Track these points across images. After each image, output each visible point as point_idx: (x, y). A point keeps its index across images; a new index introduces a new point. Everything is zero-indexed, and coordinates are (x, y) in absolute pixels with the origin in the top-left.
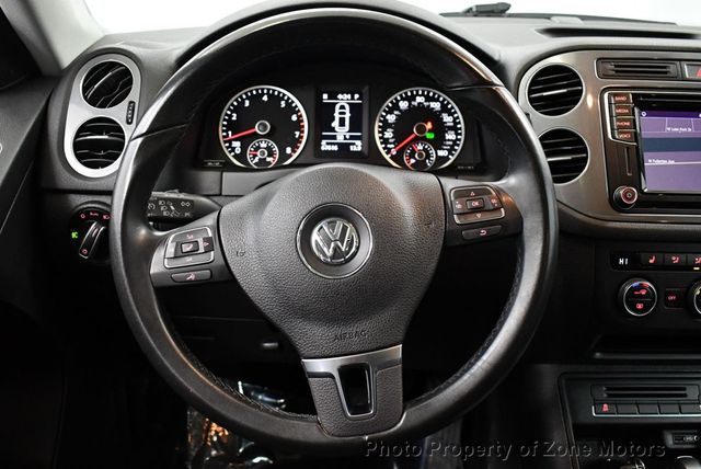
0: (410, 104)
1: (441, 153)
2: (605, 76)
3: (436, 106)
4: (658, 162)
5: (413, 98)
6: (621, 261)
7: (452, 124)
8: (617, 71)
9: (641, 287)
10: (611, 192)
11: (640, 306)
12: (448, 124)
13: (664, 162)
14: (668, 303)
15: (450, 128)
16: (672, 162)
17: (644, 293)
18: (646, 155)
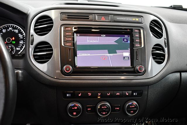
0: (7, 30)
1: (17, 49)
2: (62, 20)
3: (16, 31)
4: (83, 55)
5: (8, 28)
6: (68, 95)
7: (22, 38)
8: (68, 18)
9: (75, 106)
10: (62, 67)
11: (75, 113)
12: (21, 38)
13: (86, 55)
14: (88, 111)
15: (22, 40)
16: (89, 55)
17: (76, 108)
18: (78, 52)
